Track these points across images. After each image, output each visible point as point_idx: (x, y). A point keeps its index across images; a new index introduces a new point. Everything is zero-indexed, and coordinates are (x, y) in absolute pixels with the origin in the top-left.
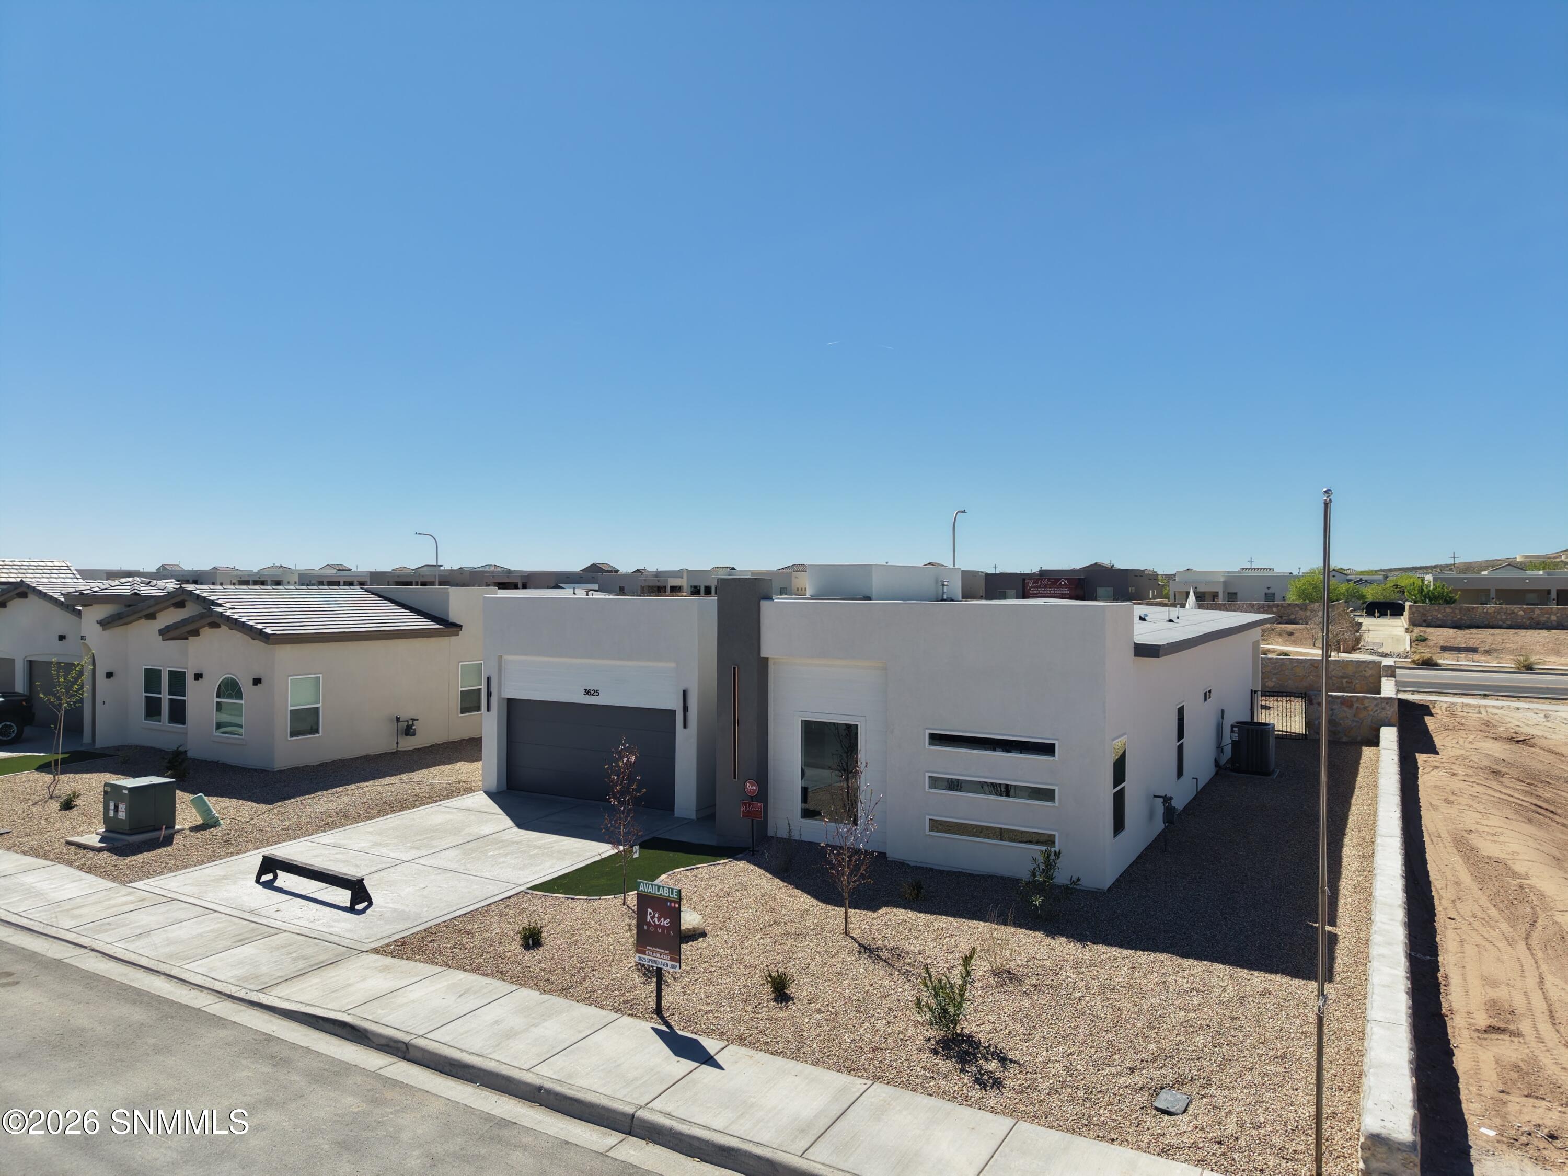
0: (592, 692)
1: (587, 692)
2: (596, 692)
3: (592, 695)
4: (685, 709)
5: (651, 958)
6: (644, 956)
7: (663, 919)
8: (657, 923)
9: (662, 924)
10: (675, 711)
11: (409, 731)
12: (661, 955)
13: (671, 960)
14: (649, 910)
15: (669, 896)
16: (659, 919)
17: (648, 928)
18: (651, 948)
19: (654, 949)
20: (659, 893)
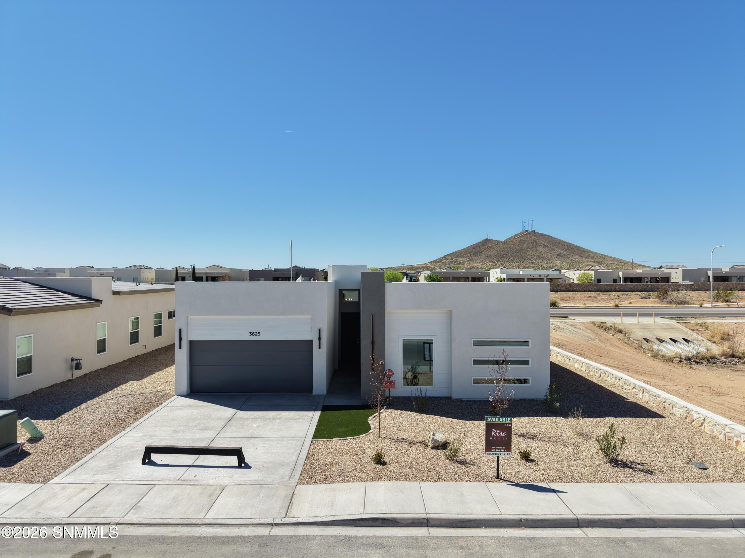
0: (255, 334)
1: (252, 334)
2: (258, 334)
3: (255, 335)
4: (320, 339)
5: (494, 452)
6: (490, 452)
7: (502, 433)
8: (498, 435)
9: (501, 435)
10: (312, 340)
11: (78, 366)
12: (500, 450)
13: (506, 451)
14: (493, 430)
15: (505, 422)
16: (499, 433)
17: (493, 438)
18: (495, 448)
19: (496, 448)
20: (500, 421)
